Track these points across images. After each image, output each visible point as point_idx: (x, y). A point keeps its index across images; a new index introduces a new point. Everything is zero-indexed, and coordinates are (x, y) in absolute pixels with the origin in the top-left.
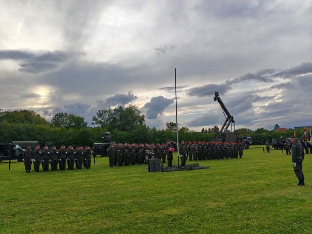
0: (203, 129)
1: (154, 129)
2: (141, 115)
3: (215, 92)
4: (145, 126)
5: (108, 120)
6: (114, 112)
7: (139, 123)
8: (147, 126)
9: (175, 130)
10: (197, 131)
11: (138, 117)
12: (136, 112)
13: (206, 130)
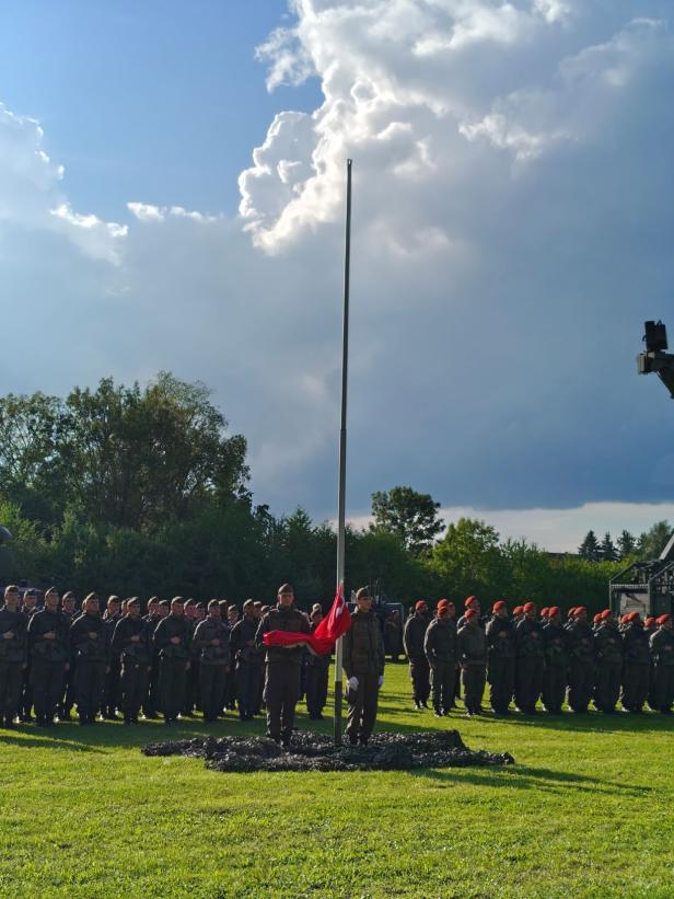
0: (591, 538)
1: (300, 522)
2: (225, 435)
3: (649, 325)
4: (246, 502)
5: (31, 456)
6: (65, 410)
7: (210, 485)
8: (256, 503)
9: (418, 535)
10: (540, 549)
11: (210, 445)
12: (197, 421)
13: (608, 544)
